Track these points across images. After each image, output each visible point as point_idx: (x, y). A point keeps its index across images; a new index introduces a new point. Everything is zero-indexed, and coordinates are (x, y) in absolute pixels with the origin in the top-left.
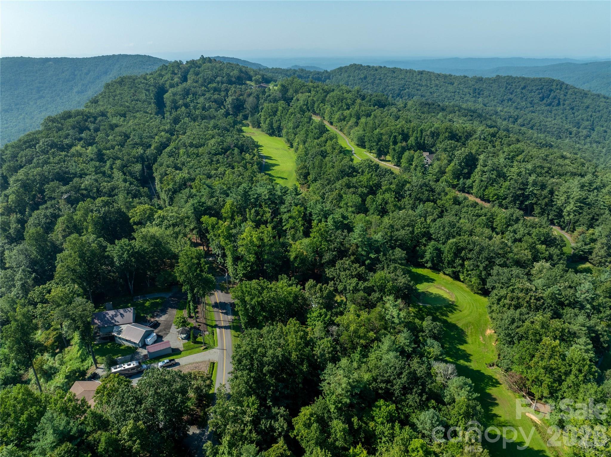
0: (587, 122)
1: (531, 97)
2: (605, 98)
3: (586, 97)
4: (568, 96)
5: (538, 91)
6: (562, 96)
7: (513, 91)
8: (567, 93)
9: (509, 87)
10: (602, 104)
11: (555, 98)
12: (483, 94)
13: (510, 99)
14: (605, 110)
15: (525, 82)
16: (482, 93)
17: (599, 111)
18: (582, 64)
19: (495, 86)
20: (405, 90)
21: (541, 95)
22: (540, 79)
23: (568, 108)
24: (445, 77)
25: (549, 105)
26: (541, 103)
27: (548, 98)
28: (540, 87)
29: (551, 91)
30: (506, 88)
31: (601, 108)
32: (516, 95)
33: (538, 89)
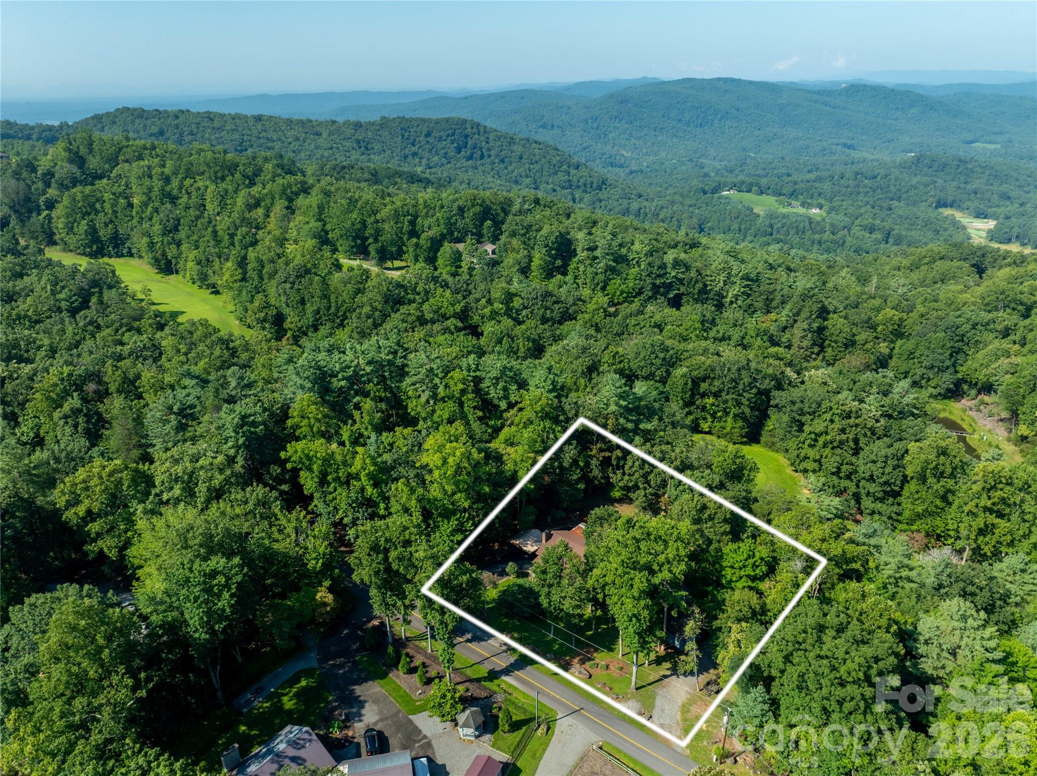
0: (529, 179)
1: (443, 148)
2: (536, 143)
3: (514, 143)
4: (492, 144)
5: (450, 138)
6: (484, 143)
7: (414, 140)
8: (488, 138)
9: (407, 134)
10: (537, 151)
11: (475, 148)
12: (373, 149)
13: (415, 154)
14: (543, 159)
15: (426, 125)
16: (370, 146)
17: (537, 162)
18: (461, 98)
19: (385, 133)
20: (246, 150)
21: (455, 145)
22: (447, 120)
23: (496, 161)
24: (301, 123)
25: (470, 158)
26: (458, 156)
27: (466, 147)
28: (450, 132)
29: (466, 136)
30: (403, 136)
31: (537, 158)
32: (420, 147)
33: (448, 136)
